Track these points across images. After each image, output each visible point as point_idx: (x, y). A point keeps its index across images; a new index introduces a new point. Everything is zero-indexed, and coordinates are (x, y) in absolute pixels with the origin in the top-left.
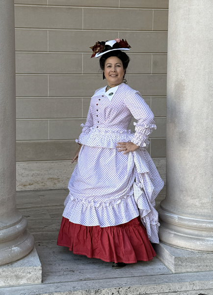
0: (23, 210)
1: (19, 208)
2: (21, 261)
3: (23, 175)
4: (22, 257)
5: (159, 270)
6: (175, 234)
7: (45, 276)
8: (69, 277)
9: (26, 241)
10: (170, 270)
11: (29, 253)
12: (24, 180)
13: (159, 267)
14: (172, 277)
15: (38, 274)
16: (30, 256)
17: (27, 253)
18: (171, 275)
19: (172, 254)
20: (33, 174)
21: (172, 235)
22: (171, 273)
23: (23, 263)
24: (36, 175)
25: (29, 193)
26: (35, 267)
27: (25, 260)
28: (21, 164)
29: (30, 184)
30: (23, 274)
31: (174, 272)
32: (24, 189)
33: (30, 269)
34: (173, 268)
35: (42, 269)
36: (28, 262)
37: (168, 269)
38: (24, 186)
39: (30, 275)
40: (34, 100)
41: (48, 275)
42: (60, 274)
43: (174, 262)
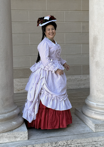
0: (18, 103)
1: (16, 102)
2: (17, 129)
3: (18, 85)
4: (17, 127)
5: (87, 131)
6: (95, 113)
7: (29, 136)
8: (42, 136)
9: (20, 119)
10: (93, 131)
11: (21, 125)
12: (18, 88)
13: (87, 129)
14: (94, 134)
15: (26, 135)
16: (22, 126)
17: (20, 125)
18: (94, 133)
19: (93, 122)
20: (23, 84)
21: (93, 113)
22: (93, 132)
23: (18, 130)
24: (24, 85)
25: (21, 94)
26: (24, 132)
27: (19, 128)
28: (16, 80)
29: (21, 90)
30: (18, 136)
31: (94, 131)
32: (18, 92)
33: (22, 133)
34: (94, 130)
35: (28, 133)
36: (21, 129)
37: (92, 130)
38: (19, 91)
39: (22, 136)
40: (22, 47)
41: (31, 136)
42: (37, 135)
43: (94, 127)
